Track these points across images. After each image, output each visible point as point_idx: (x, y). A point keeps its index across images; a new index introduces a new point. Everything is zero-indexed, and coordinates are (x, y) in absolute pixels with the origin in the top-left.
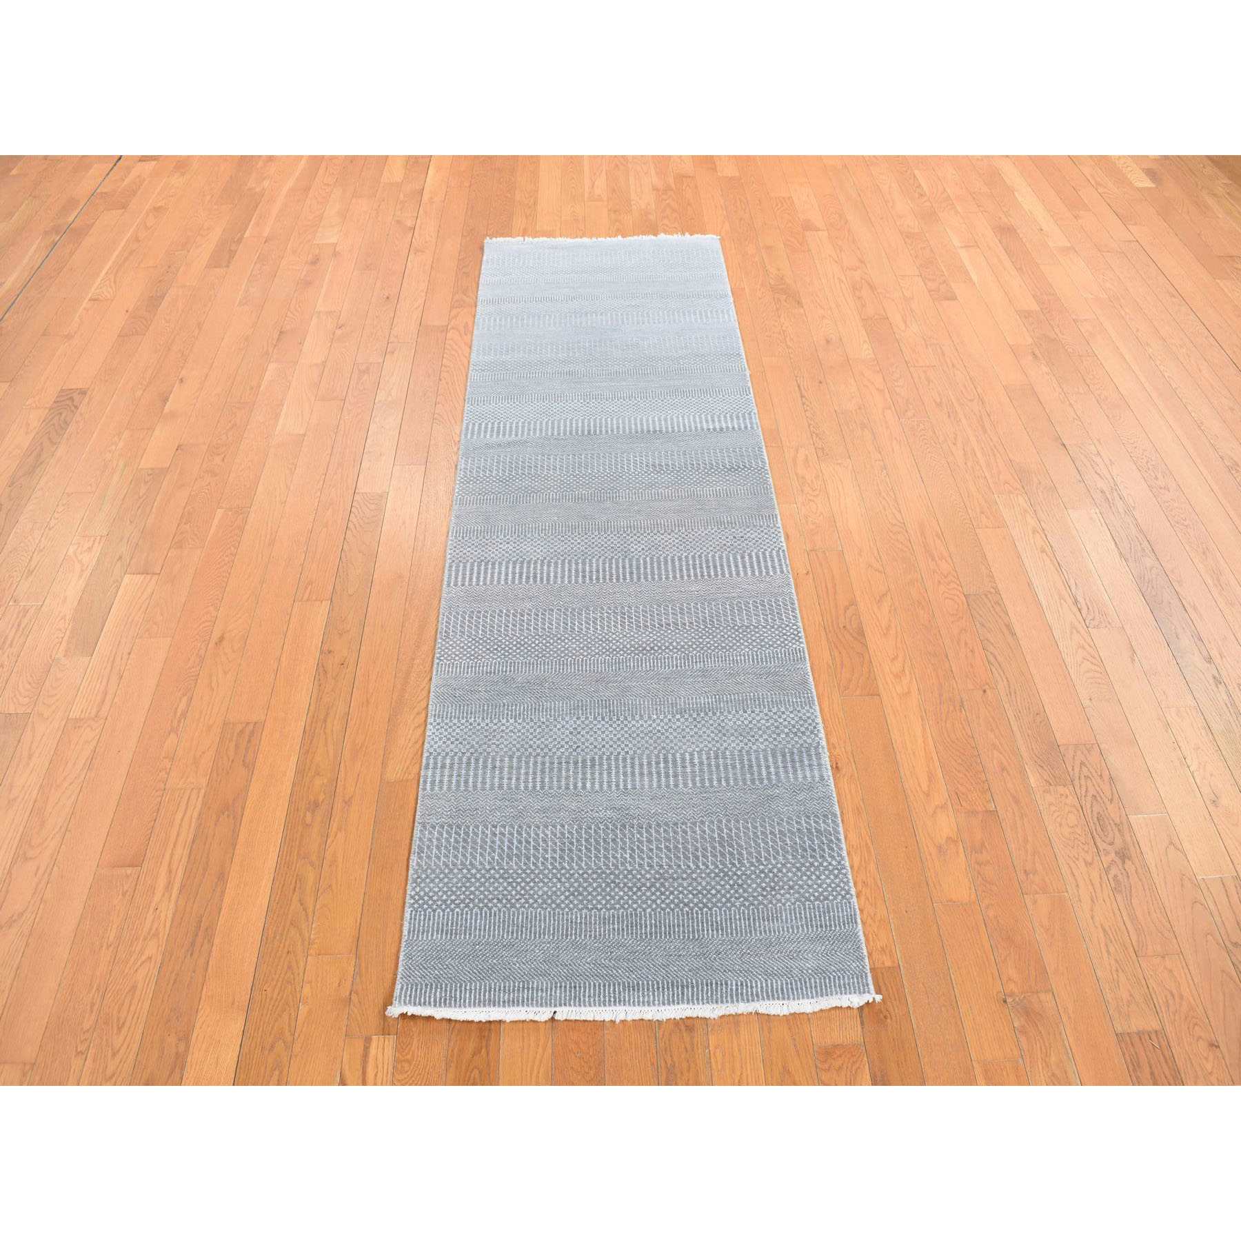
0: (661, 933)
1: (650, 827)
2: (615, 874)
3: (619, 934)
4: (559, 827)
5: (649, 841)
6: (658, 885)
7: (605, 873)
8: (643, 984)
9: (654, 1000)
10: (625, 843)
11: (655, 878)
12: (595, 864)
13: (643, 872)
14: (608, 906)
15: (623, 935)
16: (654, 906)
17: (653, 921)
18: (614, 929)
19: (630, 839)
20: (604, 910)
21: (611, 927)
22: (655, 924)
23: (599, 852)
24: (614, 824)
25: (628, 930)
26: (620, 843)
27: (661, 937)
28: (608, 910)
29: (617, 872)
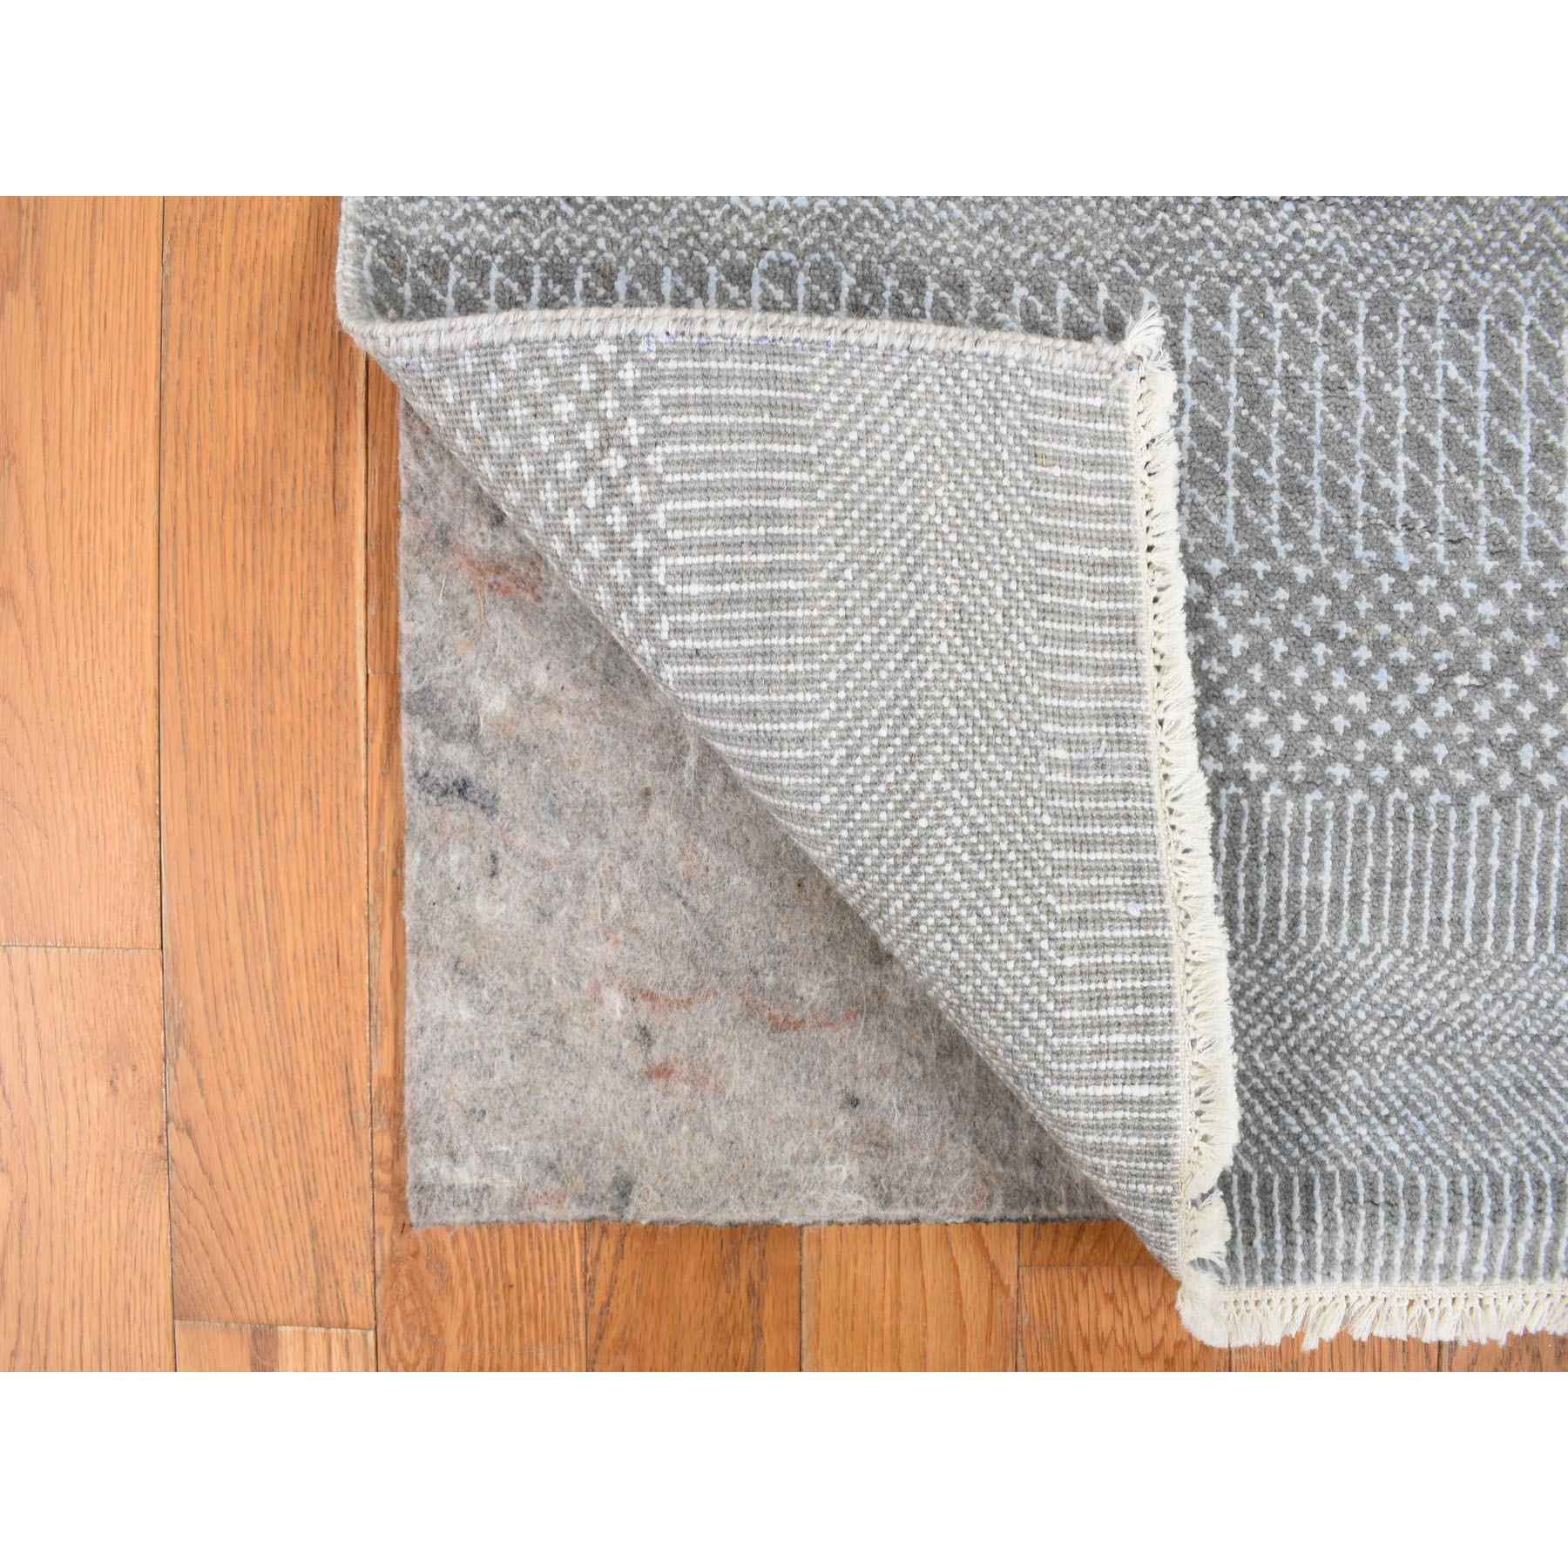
0: (1521, 922)
1: (1513, 325)
2: (1333, 591)
3: (1334, 923)
4: (1063, 293)
5: (1502, 405)
6: (1530, 662)
7: (1287, 579)
8: (1433, 1188)
9: (1472, 1260)
10: (1386, 413)
11: (1520, 627)
12: (1242, 523)
13: (1467, 586)
14: (1297, 767)
15: (1355, 930)
16: (1505, 780)
17: (1495, 862)
18: (1315, 893)
19: (1414, 386)
20: (1275, 789)
21: (1305, 881)
22: (1503, 874)
23: (1263, 451)
24: (1338, 292)
25: (1378, 898)
26: (1366, 408)
27: (1520, 943)
28: (1296, 790)
29: (1343, 578)
